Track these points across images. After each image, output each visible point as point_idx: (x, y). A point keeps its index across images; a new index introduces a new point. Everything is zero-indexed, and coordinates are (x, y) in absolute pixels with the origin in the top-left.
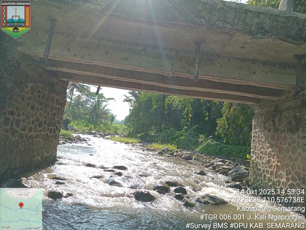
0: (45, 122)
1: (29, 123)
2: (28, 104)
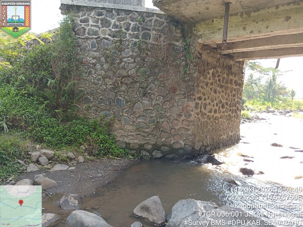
0: (227, 104)
1: (214, 106)
2: (211, 89)
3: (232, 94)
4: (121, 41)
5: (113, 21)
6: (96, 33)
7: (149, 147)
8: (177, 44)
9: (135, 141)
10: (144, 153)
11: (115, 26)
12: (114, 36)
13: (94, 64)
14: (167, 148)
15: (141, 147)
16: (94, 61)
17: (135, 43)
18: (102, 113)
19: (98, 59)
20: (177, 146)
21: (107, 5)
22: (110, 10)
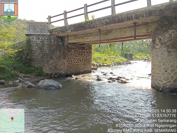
0: (83, 60)
1: (75, 61)
2: (74, 56)
3: (86, 56)
4: (43, 43)
5: (41, 38)
6: (36, 42)
7: (54, 74)
8: (60, 43)
9: (49, 72)
10: (52, 76)
11: (41, 39)
12: (41, 42)
13: (36, 51)
14: (59, 74)
15: (51, 74)
16: (36, 50)
17: (48, 44)
18: (39, 65)
19: (37, 49)
20: (62, 73)
21: (39, 33)
22: (40, 35)
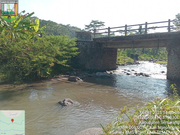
0: (111, 60)
1: (107, 60)
2: (107, 57)
3: (113, 57)
8: (98, 48)
11: (86, 44)
12: (85, 47)
15: (91, 70)
17: (90, 48)
18: (83, 63)
21: (84, 40)
22: (85, 41)
